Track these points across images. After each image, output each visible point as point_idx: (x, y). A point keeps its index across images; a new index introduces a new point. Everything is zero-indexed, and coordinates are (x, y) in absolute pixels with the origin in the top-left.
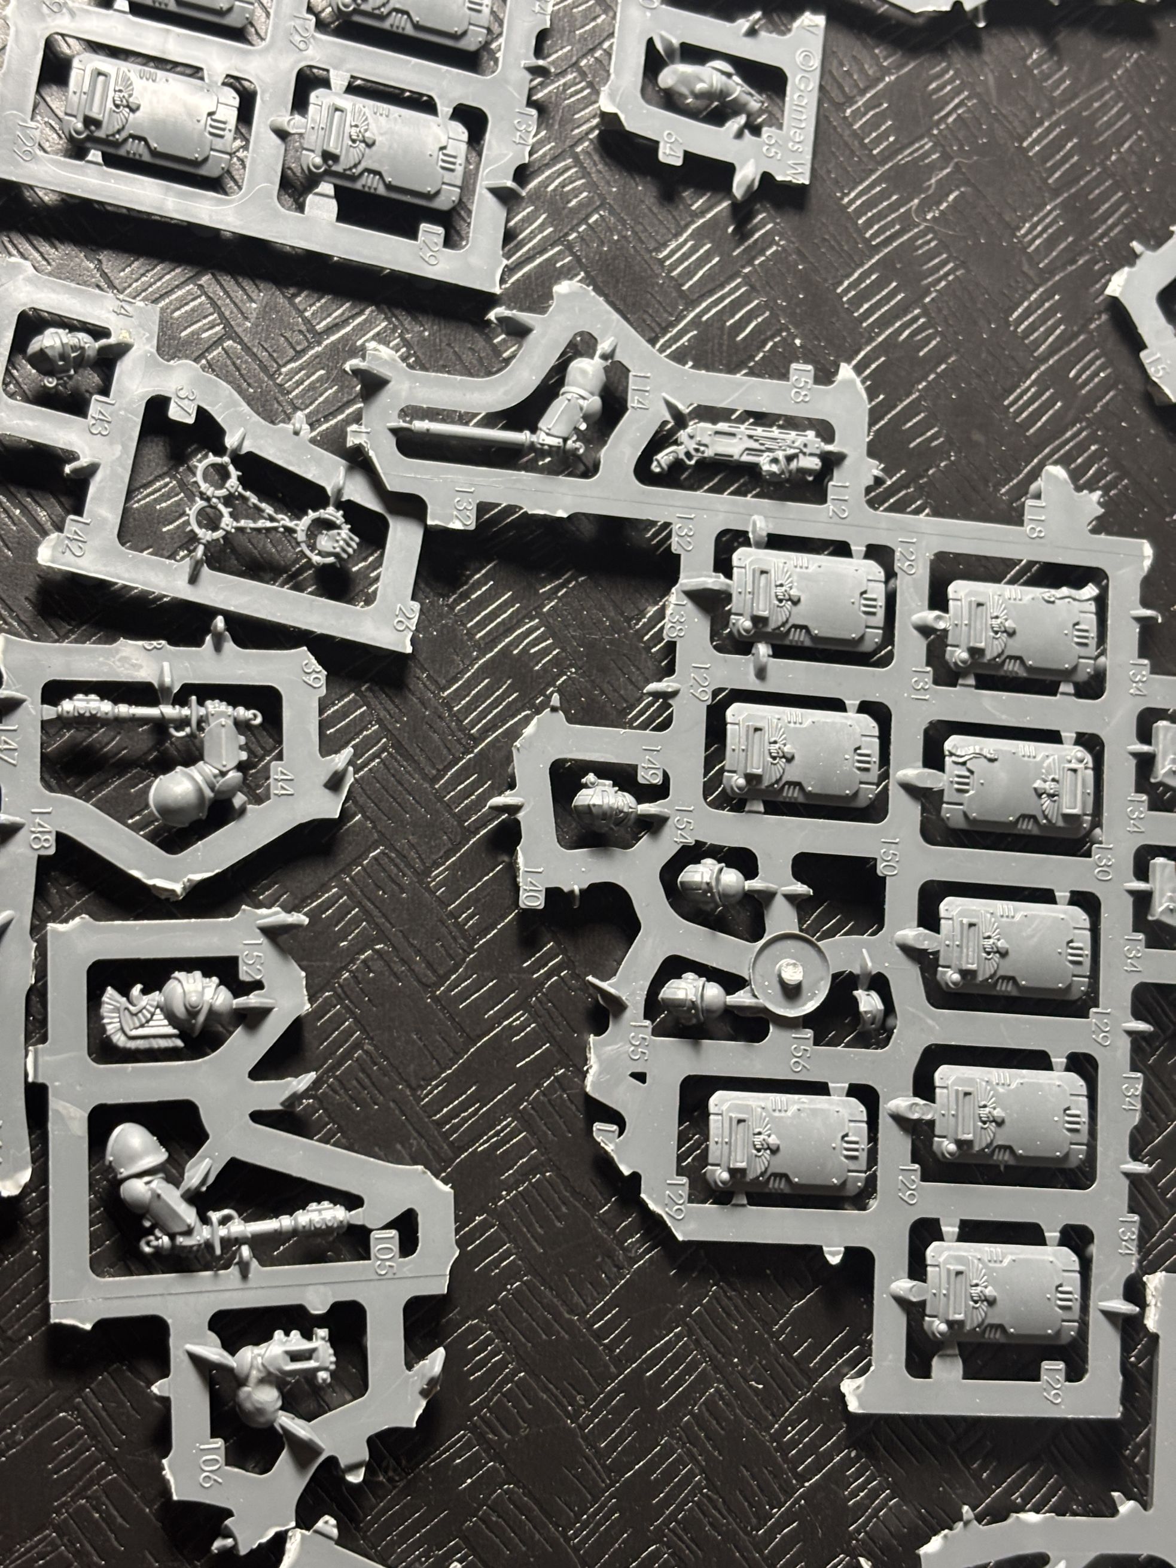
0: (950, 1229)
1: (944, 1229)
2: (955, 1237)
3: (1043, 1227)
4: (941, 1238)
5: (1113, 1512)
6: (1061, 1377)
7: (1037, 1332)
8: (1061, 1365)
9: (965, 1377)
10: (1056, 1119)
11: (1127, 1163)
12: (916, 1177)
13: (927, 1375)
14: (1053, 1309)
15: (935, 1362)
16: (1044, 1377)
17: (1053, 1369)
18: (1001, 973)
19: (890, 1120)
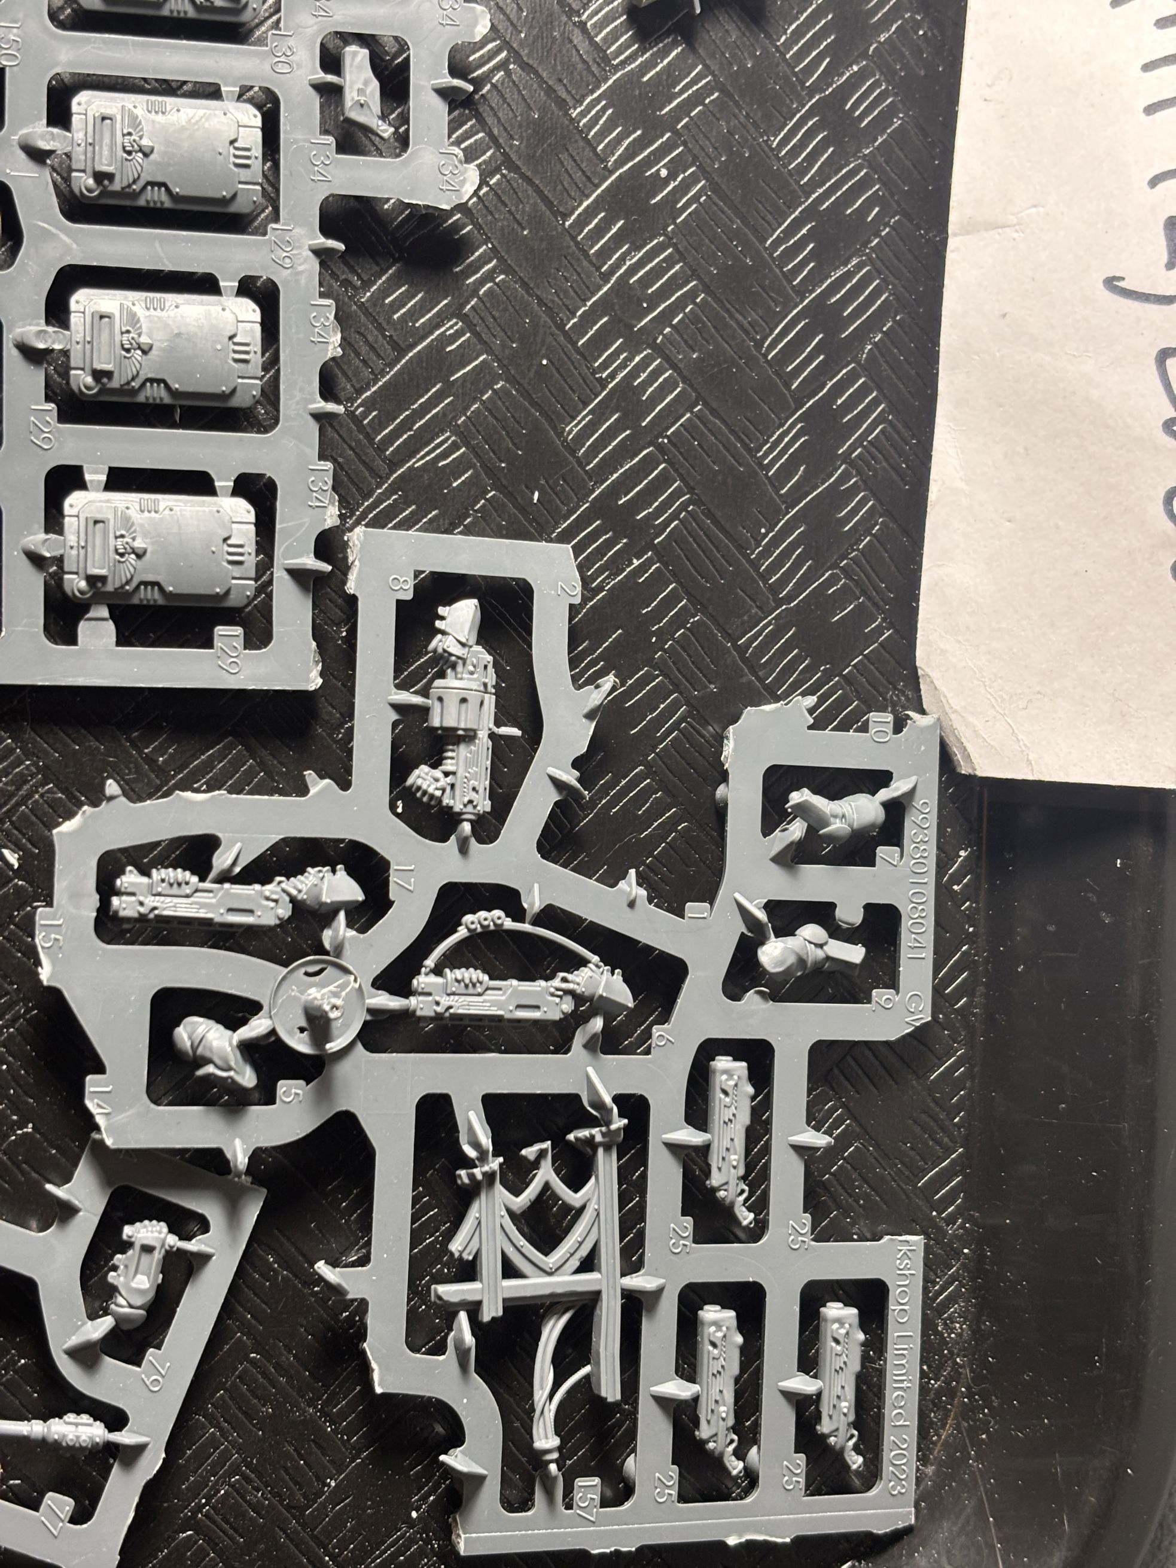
0: (95, 476)
1: (88, 477)
2: (103, 485)
3: (213, 476)
4: (82, 486)
5: (302, 790)
6: (239, 643)
7: (202, 591)
8: (238, 631)
9: (119, 643)
10: (219, 347)
11: (314, 402)
12: (52, 418)
13: (71, 639)
14: (219, 564)
15: (83, 628)
16: (217, 643)
17: (228, 635)
18: (145, 178)
19: (15, 352)
